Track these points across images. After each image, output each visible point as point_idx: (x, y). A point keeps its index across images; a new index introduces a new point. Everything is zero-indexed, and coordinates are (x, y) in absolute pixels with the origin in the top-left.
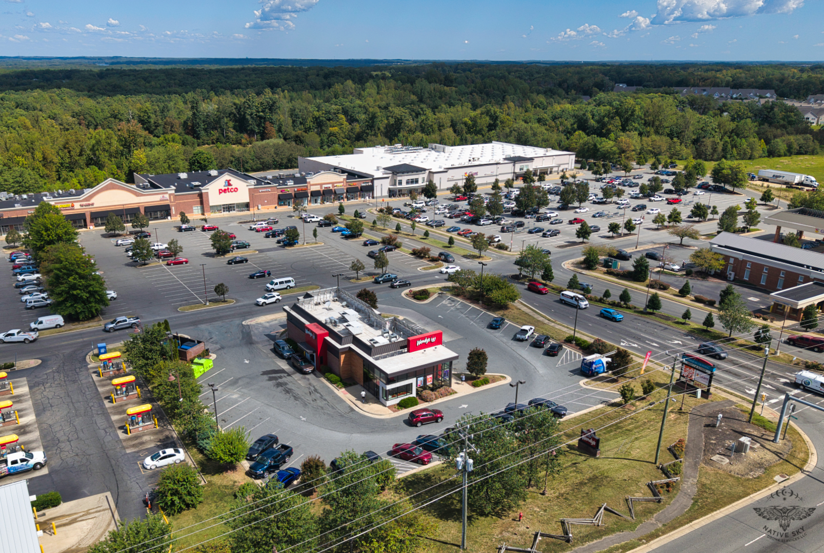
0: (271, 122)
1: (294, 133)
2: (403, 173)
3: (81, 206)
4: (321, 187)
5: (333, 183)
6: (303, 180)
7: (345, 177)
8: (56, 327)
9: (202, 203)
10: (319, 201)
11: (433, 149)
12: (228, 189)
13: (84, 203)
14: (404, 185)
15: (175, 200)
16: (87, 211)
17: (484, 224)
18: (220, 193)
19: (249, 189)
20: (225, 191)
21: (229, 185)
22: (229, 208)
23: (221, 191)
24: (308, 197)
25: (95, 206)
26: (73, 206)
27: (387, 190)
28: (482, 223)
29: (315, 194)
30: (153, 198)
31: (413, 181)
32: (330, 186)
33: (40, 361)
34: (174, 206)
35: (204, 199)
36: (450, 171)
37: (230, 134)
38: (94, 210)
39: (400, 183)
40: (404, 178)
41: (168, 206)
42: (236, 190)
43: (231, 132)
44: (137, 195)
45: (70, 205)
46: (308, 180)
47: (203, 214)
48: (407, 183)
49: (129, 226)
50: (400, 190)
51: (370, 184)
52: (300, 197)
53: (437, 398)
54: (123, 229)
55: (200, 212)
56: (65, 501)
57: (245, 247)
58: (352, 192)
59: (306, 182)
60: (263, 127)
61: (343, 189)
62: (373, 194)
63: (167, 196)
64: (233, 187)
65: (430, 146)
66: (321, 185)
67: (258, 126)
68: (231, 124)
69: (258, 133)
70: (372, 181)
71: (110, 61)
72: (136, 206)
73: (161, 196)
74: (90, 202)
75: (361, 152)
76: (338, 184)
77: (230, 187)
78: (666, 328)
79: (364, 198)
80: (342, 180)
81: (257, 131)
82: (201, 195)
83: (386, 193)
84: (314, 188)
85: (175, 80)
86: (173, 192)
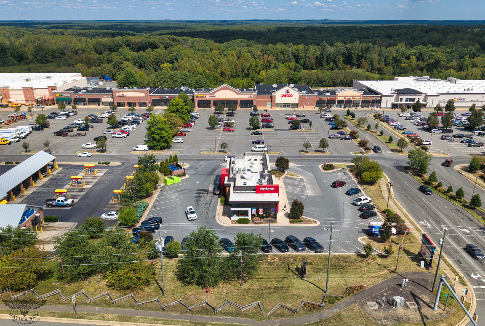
0: (365, 59)
1: (378, 66)
2: (404, 94)
3: (210, 97)
4: (345, 98)
5: (353, 97)
6: (333, 93)
7: (362, 93)
8: (144, 151)
9: (272, 101)
10: (343, 106)
11: (449, 81)
12: (287, 94)
13: (211, 95)
14: (404, 102)
15: (256, 98)
16: (212, 99)
17: (434, 132)
18: (282, 97)
19: (299, 96)
20: (285, 96)
21: (288, 92)
22: (286, 105)
23: (283, 96)
24: (335, 103)
25: (216, 97)
26: (206, 96)
27: (391, 104)
28: (433, 131)
29: (340, 102)
30: (245, 96)
31: (410, 100)
32: (351, 98)
33: (121, 164)
34: (256, 101)
35: (273, 99)
36: (441, 95)
37: (340, 65)
38: (215, 99)
39: (401, 100)
40: (404, 97)
41: (252, 101)
42: (291, 96)
43: (341, 64)
44: (237, 94)
45: (204, 95)
46: (337, 93)
47: (271, 108)
48: (407, 100)
49: (226, 109)
50: (401, 105)
51: (379, 99)
52: (331, 102)
53: (262, 223)
54: (223, 110)
55: (270, 106)
56: (59, 222)
57: (271, 127)
58: (365, 103)
59: (335, 94)
60: (360, 62)
61: (360, 101)
62: (380, 105)
63: (252, 96)
64: (290, 94)
65: (448, 79)
66: (345, 97)
67: (358, 61)
68: (342, 59)
69: (357, 65)
70: (381, 97)
71: (322, 22)
72: (236, 99)
73: (250, 95)
74: (214, 95)
75: (397, 80)
76: (356, 97)
77: (288, 94)
78: (472, 221)
79: (374, 107)
80: (360, 95)
81: (356, 64)
82: (271, 97)
83: (389, 105)
84: (340, 99)
85: (335, 33)
86: (256, 94)
